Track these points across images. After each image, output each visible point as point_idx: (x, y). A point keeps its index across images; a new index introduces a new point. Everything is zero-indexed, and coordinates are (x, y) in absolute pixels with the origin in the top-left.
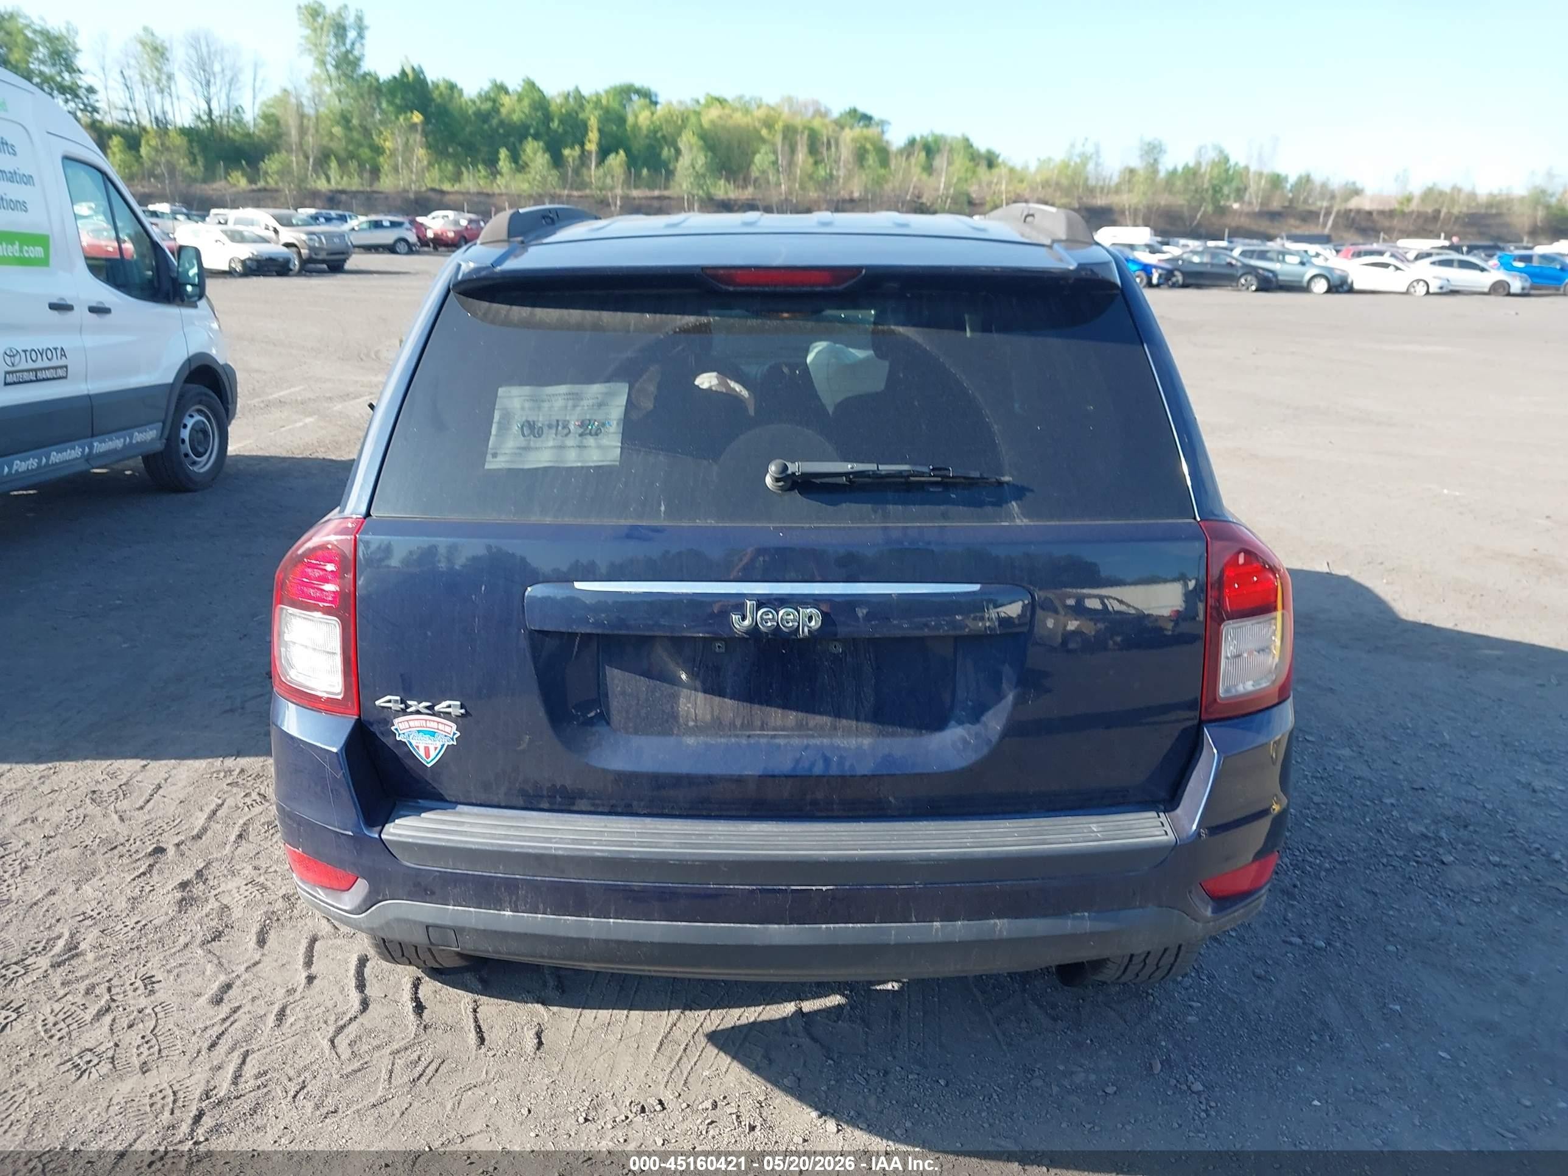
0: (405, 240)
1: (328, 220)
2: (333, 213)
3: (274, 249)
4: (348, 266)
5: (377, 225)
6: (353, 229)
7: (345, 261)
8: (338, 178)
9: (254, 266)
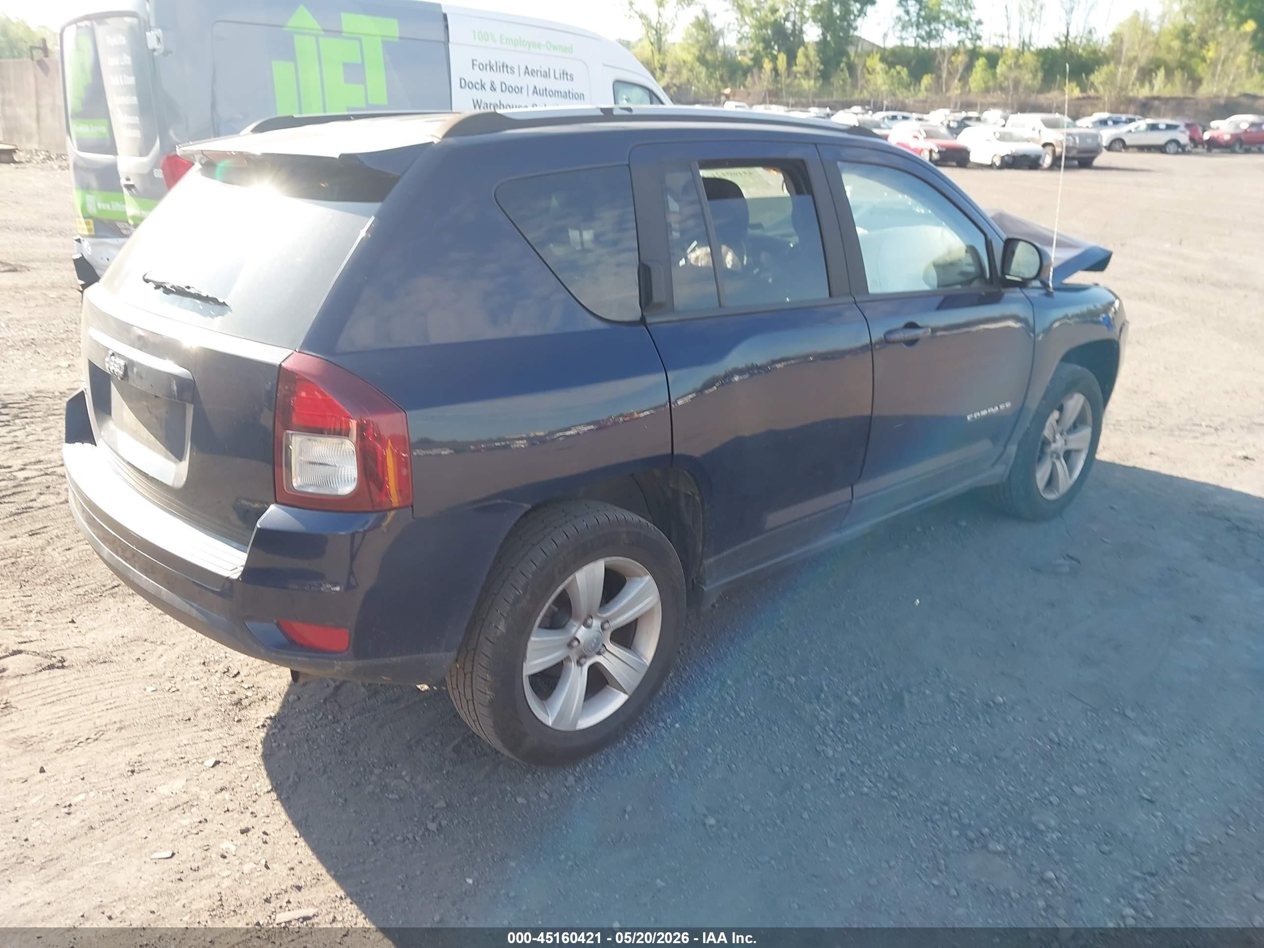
0: (1176, 142)
1: (1116, 122)
2: (1124, 117)
3: (1032, 148)
4: (1097, 162)
5: (1153, 127)
6: (1130, 131)
7: (1093, 158)
8: (1162, 86)
9: (1010, 161)
